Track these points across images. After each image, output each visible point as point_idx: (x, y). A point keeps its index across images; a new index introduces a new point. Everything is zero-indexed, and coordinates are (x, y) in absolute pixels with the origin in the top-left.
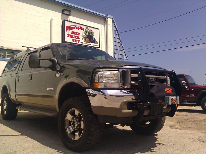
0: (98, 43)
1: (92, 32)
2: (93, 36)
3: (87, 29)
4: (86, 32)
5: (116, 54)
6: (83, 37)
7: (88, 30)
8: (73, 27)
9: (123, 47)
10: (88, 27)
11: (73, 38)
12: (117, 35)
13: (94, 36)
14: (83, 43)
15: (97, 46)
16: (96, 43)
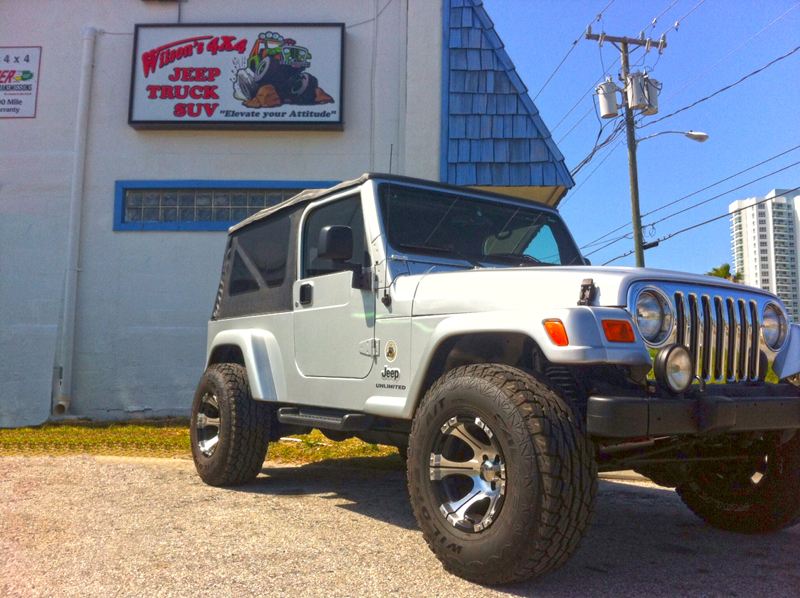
1: (295, 52)
2: (303, 68)
3: (264, 41)
6: (237, 86)
7: (271, 46)
8: (183, 46)
9: (517, 95)
10: (273, 30)
11: (177, 101)
12: (472, 32)
13: (307, 70)
14: (236, 114)
15: (328, 115)
16: (317, 100)
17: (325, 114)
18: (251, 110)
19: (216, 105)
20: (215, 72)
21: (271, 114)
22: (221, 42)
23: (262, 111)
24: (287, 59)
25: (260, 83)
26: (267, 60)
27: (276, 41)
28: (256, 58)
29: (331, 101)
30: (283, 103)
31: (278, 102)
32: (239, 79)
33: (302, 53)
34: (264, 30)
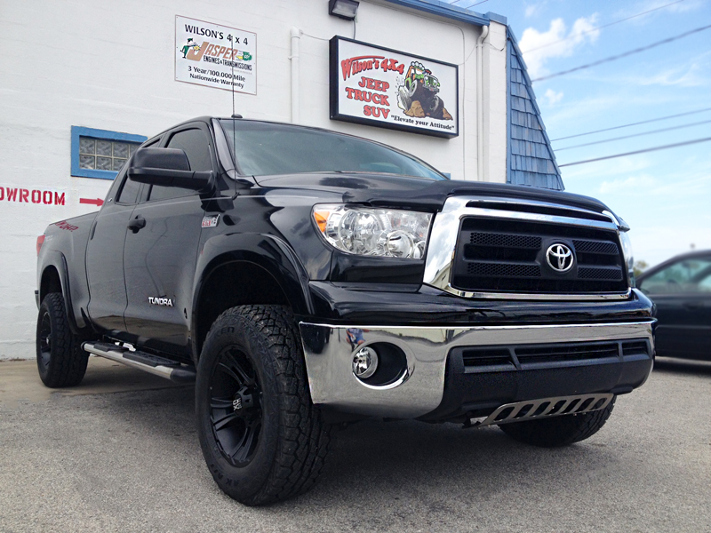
0: (454, 116)
1: (431, 79)
2: (436, 92)
4: (412, 78)
5: (518, 158)
6: (399, 99)
7: (418, 72)
8: (367, 60)
9: (542, 131)
10: (420, 61)
11: (365, 103)
12: (521, 86)
13: (438, 94)
14: (400, 119)
15: (450, 128)
16: (444, 116)
17: (448, 127)
18: (408, 118)
19: (389, 111)
20: (386, 85)
21: (420, 123)
22: (389, 63)
23: (415, 119)
24: (427, 84)
25: (413, 98)
26: (415, 82)
27: (421, 69)
28: (409, 79)
29: (452, 119)
30: (426, 116)
31: (423, 114)
32: (400, 93)
33: (435, 81)
34: (415, 60)
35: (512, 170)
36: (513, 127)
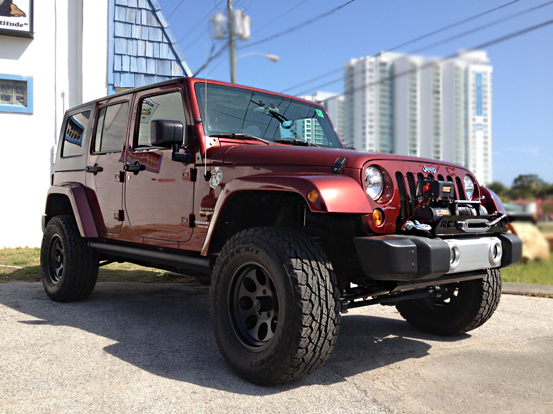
0: (27, 12)
5: (126, 59)
9: (162, 28)
15: (21, 26)
16: (12, 13)
29: (24, 15)
35: (115, 72)
36: (117, 24)
